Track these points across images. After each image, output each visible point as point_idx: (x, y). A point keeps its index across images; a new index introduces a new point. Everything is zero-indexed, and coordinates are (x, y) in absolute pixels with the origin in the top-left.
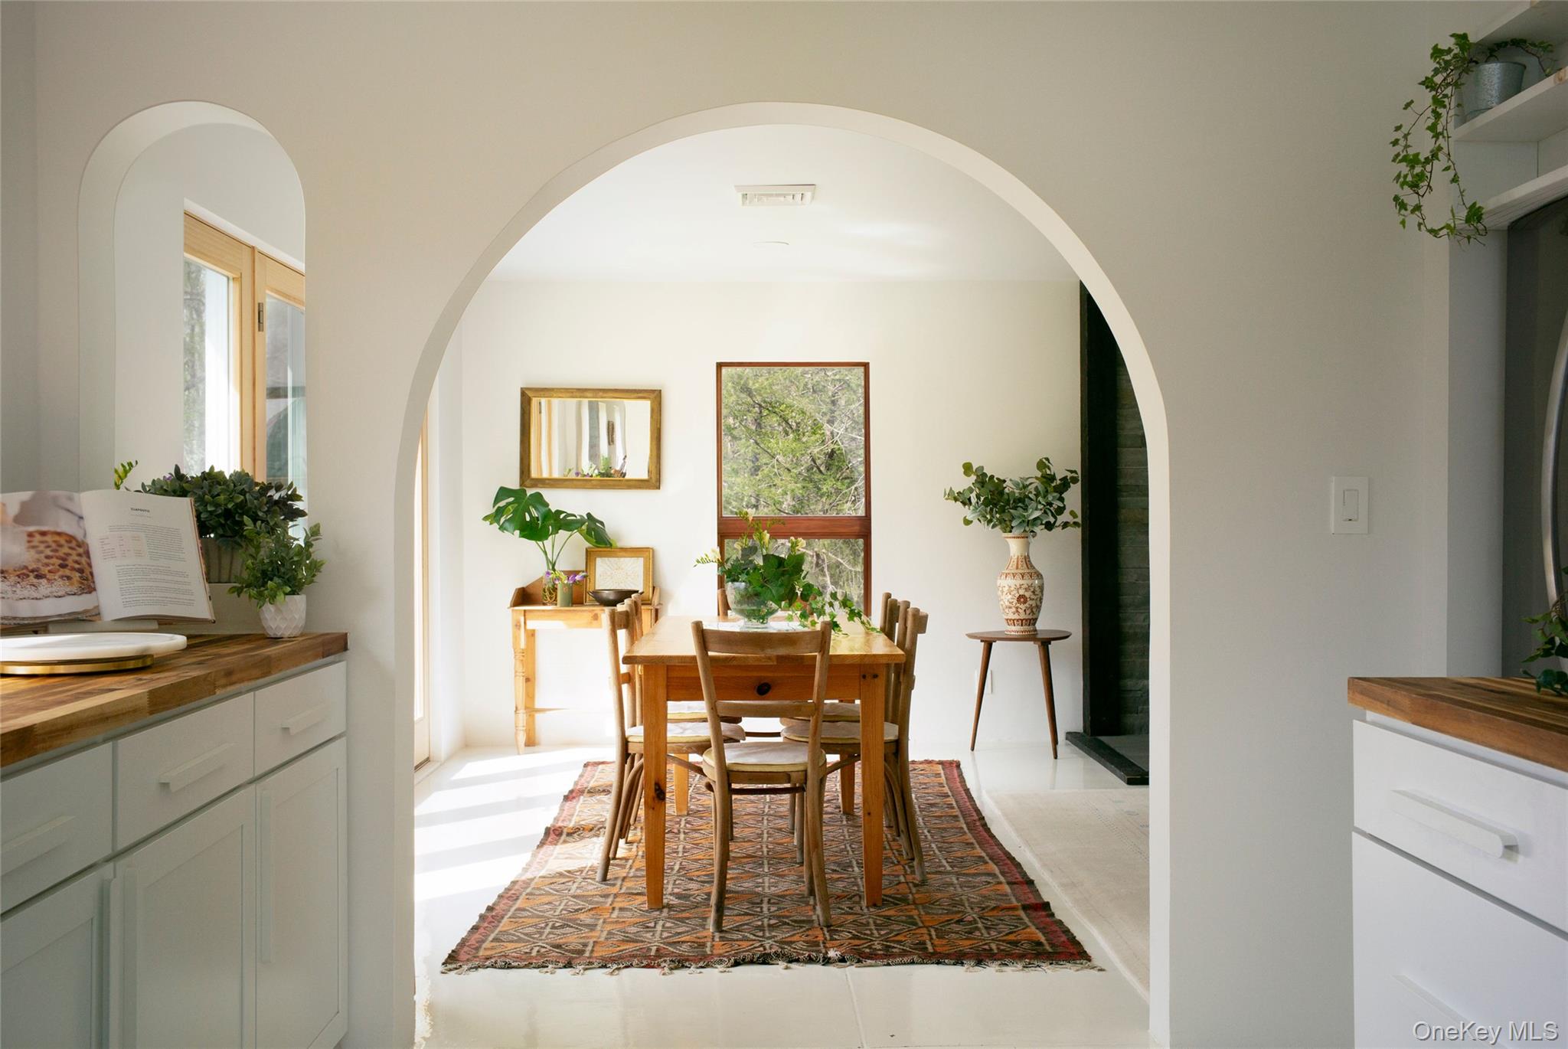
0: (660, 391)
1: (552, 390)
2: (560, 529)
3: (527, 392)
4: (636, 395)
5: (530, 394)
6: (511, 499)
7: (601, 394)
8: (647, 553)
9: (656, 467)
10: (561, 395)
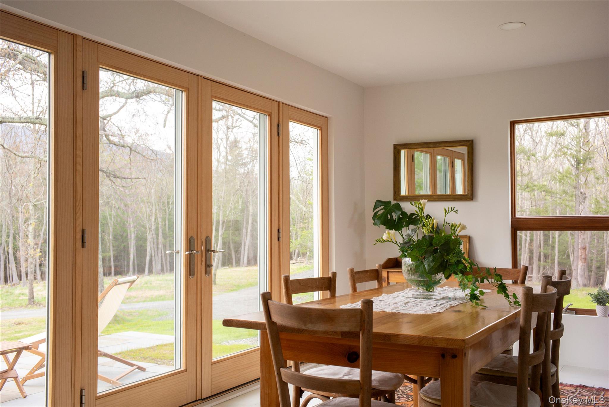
0: (473, 140)
1: (410, 144)
2: (410, 224)
3: (397, 146)
4: (459, 144)
5: (399, 147)
6: (382, 207)
7: (438, 145)
8: (466, 239)
9: (471, 187)
10: (415, 147)
